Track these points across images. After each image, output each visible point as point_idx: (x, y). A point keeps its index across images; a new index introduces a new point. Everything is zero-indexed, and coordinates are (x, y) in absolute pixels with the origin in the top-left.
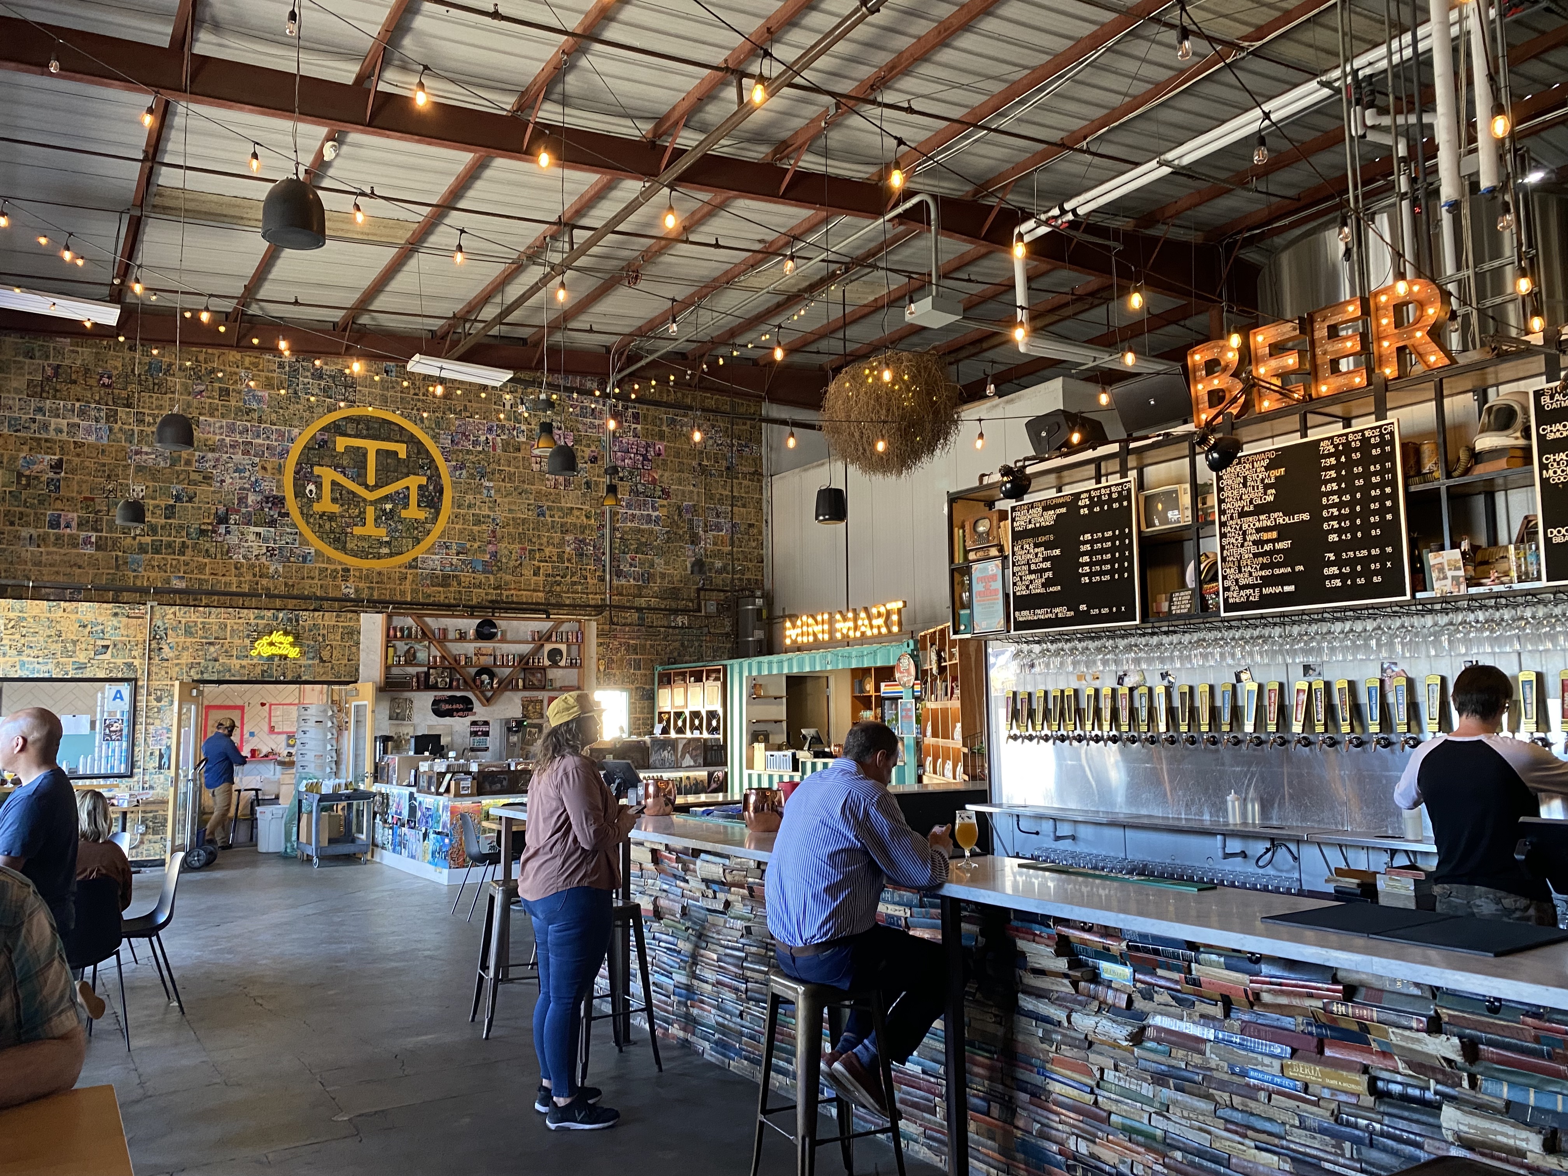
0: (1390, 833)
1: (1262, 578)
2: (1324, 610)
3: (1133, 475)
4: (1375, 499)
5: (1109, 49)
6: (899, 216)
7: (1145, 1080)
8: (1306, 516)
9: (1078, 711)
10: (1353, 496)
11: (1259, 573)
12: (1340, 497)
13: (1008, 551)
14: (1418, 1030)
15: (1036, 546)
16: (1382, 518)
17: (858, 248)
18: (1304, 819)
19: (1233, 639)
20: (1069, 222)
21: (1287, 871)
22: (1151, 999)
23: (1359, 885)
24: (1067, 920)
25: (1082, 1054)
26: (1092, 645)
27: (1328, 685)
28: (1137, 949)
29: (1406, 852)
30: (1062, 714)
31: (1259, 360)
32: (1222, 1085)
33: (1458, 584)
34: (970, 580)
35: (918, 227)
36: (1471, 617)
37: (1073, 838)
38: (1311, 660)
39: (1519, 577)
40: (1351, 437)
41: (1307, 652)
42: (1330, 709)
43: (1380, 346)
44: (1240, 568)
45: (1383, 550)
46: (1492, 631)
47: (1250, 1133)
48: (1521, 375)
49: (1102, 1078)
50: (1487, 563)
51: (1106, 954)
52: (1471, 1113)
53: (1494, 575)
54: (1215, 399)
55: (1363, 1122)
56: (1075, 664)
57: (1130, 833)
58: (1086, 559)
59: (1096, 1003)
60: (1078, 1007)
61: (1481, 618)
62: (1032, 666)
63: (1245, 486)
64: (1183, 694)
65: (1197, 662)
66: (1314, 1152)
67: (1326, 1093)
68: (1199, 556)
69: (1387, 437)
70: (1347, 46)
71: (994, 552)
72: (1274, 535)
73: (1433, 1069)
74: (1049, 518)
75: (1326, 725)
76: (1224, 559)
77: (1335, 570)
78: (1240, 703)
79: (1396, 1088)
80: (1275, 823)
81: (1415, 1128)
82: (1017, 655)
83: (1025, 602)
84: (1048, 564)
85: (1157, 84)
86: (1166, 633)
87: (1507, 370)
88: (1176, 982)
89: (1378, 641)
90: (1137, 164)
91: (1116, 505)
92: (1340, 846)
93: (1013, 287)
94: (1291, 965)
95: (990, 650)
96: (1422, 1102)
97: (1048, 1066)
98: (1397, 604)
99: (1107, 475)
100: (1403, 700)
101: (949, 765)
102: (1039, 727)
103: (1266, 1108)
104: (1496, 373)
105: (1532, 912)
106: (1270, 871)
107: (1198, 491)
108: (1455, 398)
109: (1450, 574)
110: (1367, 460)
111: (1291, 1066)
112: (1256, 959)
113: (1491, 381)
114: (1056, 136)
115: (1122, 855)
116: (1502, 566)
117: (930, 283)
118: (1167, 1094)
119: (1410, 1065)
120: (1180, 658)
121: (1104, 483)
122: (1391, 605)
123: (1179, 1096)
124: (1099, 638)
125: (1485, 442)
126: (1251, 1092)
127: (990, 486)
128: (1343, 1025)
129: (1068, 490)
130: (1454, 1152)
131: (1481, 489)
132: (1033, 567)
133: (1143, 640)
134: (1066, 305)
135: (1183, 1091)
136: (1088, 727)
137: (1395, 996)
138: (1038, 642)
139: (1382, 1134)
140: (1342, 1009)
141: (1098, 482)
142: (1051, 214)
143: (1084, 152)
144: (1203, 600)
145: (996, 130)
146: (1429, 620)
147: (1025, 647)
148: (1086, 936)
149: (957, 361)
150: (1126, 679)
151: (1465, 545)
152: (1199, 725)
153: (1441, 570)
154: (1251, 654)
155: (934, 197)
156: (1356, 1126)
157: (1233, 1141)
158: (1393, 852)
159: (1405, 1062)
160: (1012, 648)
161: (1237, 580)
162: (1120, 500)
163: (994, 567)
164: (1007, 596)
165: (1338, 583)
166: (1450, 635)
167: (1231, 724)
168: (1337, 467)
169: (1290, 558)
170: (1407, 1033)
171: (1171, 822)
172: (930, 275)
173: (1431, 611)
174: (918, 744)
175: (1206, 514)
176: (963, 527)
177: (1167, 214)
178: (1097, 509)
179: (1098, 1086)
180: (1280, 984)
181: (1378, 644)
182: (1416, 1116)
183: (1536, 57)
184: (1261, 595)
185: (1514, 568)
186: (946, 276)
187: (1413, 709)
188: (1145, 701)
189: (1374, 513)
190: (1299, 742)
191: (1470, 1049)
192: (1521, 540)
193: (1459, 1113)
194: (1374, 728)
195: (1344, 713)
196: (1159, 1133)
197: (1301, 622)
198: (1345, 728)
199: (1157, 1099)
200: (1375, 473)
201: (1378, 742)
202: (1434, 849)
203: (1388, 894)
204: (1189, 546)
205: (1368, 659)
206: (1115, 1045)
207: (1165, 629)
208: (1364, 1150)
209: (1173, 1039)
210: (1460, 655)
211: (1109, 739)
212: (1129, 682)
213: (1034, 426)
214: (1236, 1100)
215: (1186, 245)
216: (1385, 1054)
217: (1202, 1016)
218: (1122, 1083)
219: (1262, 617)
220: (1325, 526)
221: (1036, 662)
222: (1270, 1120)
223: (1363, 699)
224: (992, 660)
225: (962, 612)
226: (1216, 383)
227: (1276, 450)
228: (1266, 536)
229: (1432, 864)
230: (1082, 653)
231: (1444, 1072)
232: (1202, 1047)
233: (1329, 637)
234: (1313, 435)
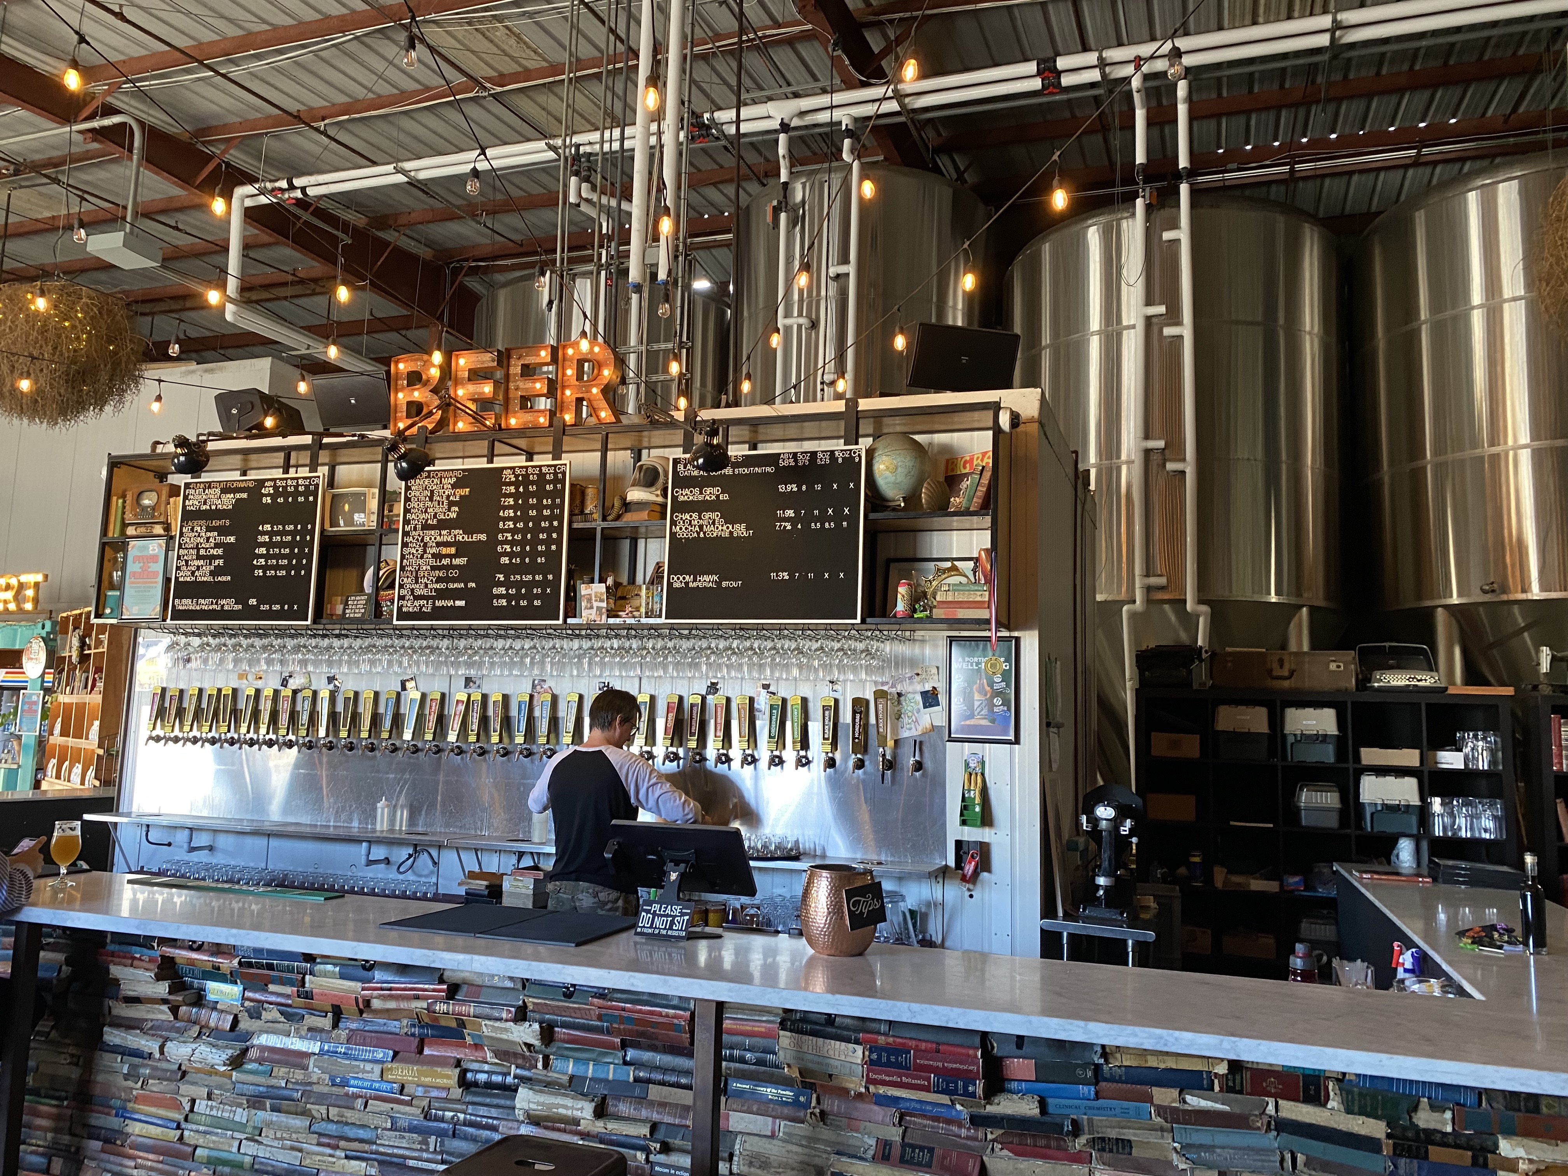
0: (521, 836)
1: (436, 590)
2: (489, 627)
3: (322, 471)
4: (543, 530)
5: (356, 38)
6: (92, 130)
7: (239, 1105)
8: (483, 537)
9: (236, 713)
10: (526, 524)
11: (435, 586)
12: (515, 524)
13: (176, 531)
14: (507, 1020)
15: (209, 529)
16: (548, 548)
17: (36, 151)
18: (447, 825)
19: (403, 647)
20: (297, 199)
21: (426, 876)
22: (259, 1017)
23: (487, 887)
24: (175, 940)
25: (173, 1086)
26: (258, 642)
27: (485, 697)
28: (250, 965)
29: (532, 853)
30: (216, 714)
31: (457, 382)
32: (321, 1099)
33: (601, 614)
34: (125, 558)
35: (117, 152)
36: (608, 644)
37: (211, 848)
38: (472, 672)
39: (647, 613)
40: (530, 470)
41: (469, 665)
42: (484, 720)
43: (563, 393)
44: (417, 578)
45: (545, 577)
46: (622, 658)
47: (342, 1143)
48: (667, 443)
49: (192, 1110)
50: (623, 598)
51: (216, 974)
52: (541, 1091)
53: (628, 609)
54: (414, 411)
55: (449, 1114)
56: (236, 661)
57: (274, 842)
58: (263, 550)
59: (197, 1028)
60: (174, 1035)
61: (616, 646)
62: (189, 660)
63: (431, 499)
64: (347, 699)
65: (365, 667)
66: (401, 1152)
67: (420, 1092)
68: (379, 562)
69: (560, 475)
70: (570, 117)
71: (158, 530)
72: (453, 550)
73: (515, 1055)
74: (227, 502)
75: (478, 735)
76: (402, 568)
77: (503, 590)
78: (402, 711)
79: (482, 1077)
80: (420, 829)
81: (494, 1112)
82: (170, 648)
83: (185, 590)
84: (220, 551)
85: (403, 92)
86: (338, 636)
87: (658, 437)
88: (288, 996)
89: (533, 658)
90: (374, 163)
91: (301, 499)
92: (476, 850)
93: (226, 250)
94: (403, 969)
95: (140, 640)
96: (503, 1087)
97: (130, 1105)
98: (551, 627)
99: (297, 466)
100: (547, 714)
101: (78, 769)
102: (187, 728)
103: (361, 1115)
104: (650, 437)
105: (620, 903)
106: (410, 876)
107: (386, 498)
108: (617, 452)
109: (595, 604)
110: (541, 494)
111: (391, 1069)
112: (369, 966)
113: (645, 444)
114: (293, 107)
115: (263, 866)
116: (635, 603)
117: (124, 218)
118: (261, 1116)
119: (497, 1054)
120: (349, 662)
121: (292, 473)
122: (546, 627)
123: (275, 1117)
124: (266, 635)
125: (635, 495)
126: (347, 1102)
127: (163, 456)
128: (443, 1023)
129: (253, 475)
130: (525, 1130)
131: (628, 534)
132: (202, 552)
133: (313, 642)
134: (284, 284)
135: (279, 1110)
136: (243, 730)
137: (491, 990)
138: (199, 635)
139: (466, 1123)
140: (444, 1007)
141: (286, 471)
142: (278, 184)
143: (321, 133)
144: (378, 605)
145: (224, 76)
146: (576, 644)
147: (182, 639)
148: (195, 955)
149: (152, 314)
150: (291, 681)
151: (610, 581)
152: (360, 731)
153: (589, 600)
154: (417, 663)
155: (142, 124)
156: (442, 1120)
157: (323, 1155)
158: (521, 855)
159: (493, 1051)
160: (167, 640)
161: (412, 590)
162: (307, 493)
163: (156, 547)
164: (168, 580)
165: (504, 602)
166: (590, 658)
167: (391, 732)
168: (516, 496)
169: (465, 574)
170: (498, 1024)
171: (318, 830)
172: (125, 208)
173: (578, 636)
174: (41, 743)
175: (391, 522)
176: (124, 497)
177: (400, 222)
178: (281, 500)
179: (186, 1119)
180: (390, 989)
181: (532, 663)
182: (496, 1101)
183: (714, 184)
184: (434, 607)
185: (644, 604)
186: (147, 215)
187: (554, 722)
188: (307, 705)
189: (542, 542)
190: (452, 750)
191: (547, 1034)
192: (652, 582)
193: (531, 1092)
194: (519, 739)
195: (495, 724)
196: (248, 1160)
197: (468, 636)
198: (495, 739)
199: (251, 1123)
200: (547, 507)
201: (521, 753)
202: (553, 850)
203: (512, 894)
204: (371, 551)
205: (522, 675)
206: (212, 1071)
207: (337, 632)
208: (447, 1142)
209: (277, 1057)
210: (595, 676)
211: (265, 742)
212: (293, 684)
213: (225, 401)
214: (333, 1111)
215: (414, 258)
216: (477, 1047)
217: (310, 1029)
218: (214, 1113)
219: (432, 628)
220: (499, 548)
221: (193, 656)
222: (363, 1126)
223: (514, 712)
224: (141, 650)
225: (110, 593)
226: (416, 395)
227: (464, 470)
228: (444, 551)
229: (548, 865)
230: (246, 650)
231: (523, 1057)
232: (305, 1061)
233: (491, 652)
234: (498, 463)
